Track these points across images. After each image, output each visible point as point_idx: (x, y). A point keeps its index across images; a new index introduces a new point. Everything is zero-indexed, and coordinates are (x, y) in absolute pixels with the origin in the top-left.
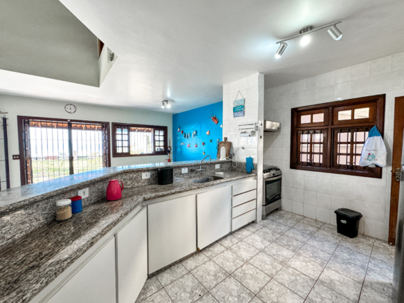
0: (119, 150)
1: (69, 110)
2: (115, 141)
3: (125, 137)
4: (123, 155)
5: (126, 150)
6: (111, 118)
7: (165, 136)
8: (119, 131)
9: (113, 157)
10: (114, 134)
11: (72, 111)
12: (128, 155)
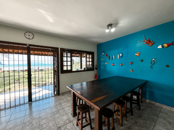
0: (65, 68)
1: (28, 37)
2: (62, 61)
3: (69, 59)
4: (67, 71)
5: (69, 68)
6: (60, 45)
7: (93, 58)
8: (65, 54)
9: (61, 73)
10: (62, 57)
11: (31, 37)
12: (71, 71)
